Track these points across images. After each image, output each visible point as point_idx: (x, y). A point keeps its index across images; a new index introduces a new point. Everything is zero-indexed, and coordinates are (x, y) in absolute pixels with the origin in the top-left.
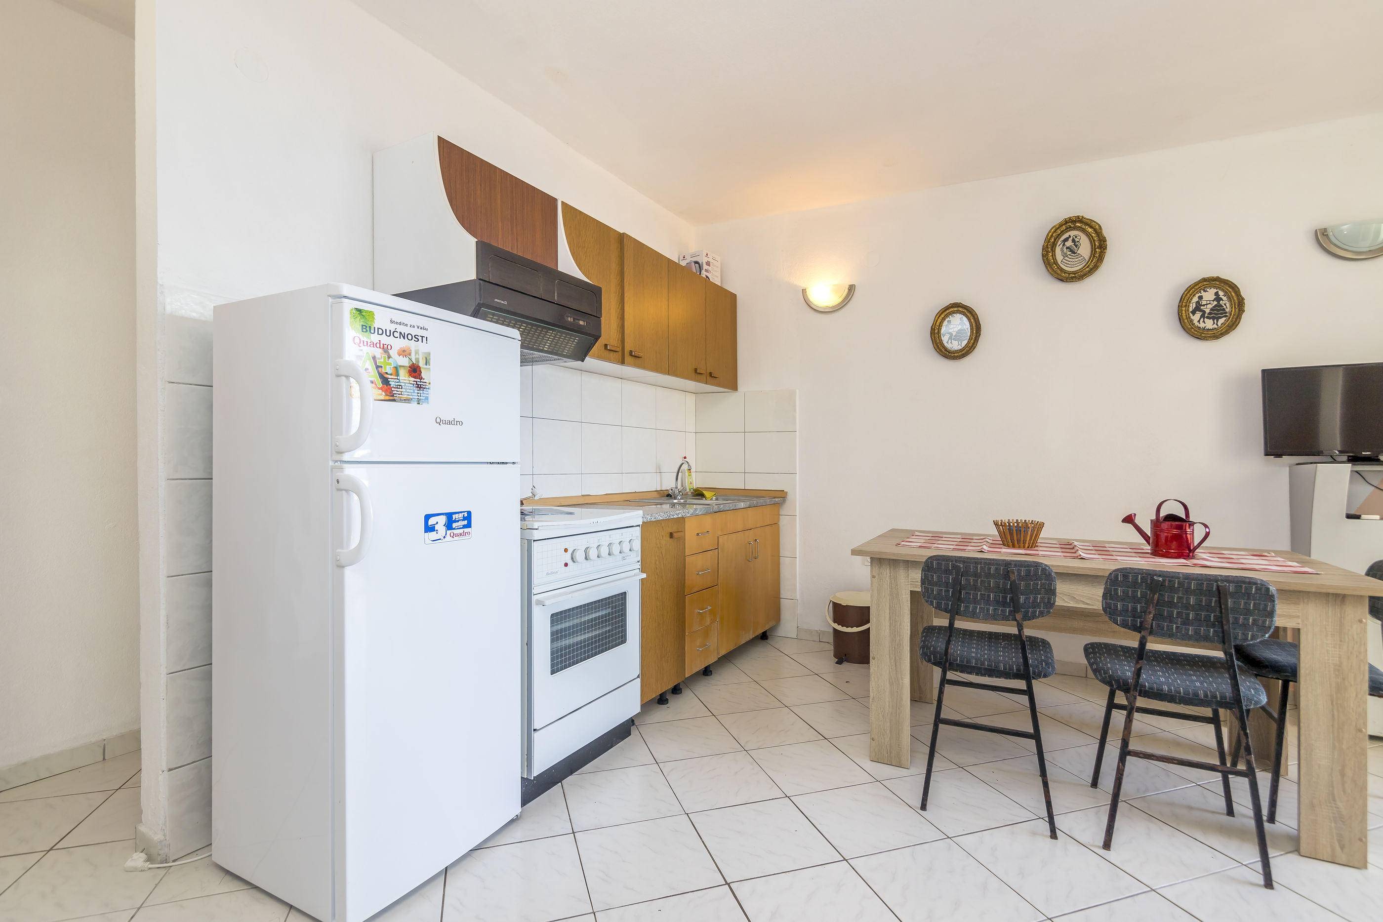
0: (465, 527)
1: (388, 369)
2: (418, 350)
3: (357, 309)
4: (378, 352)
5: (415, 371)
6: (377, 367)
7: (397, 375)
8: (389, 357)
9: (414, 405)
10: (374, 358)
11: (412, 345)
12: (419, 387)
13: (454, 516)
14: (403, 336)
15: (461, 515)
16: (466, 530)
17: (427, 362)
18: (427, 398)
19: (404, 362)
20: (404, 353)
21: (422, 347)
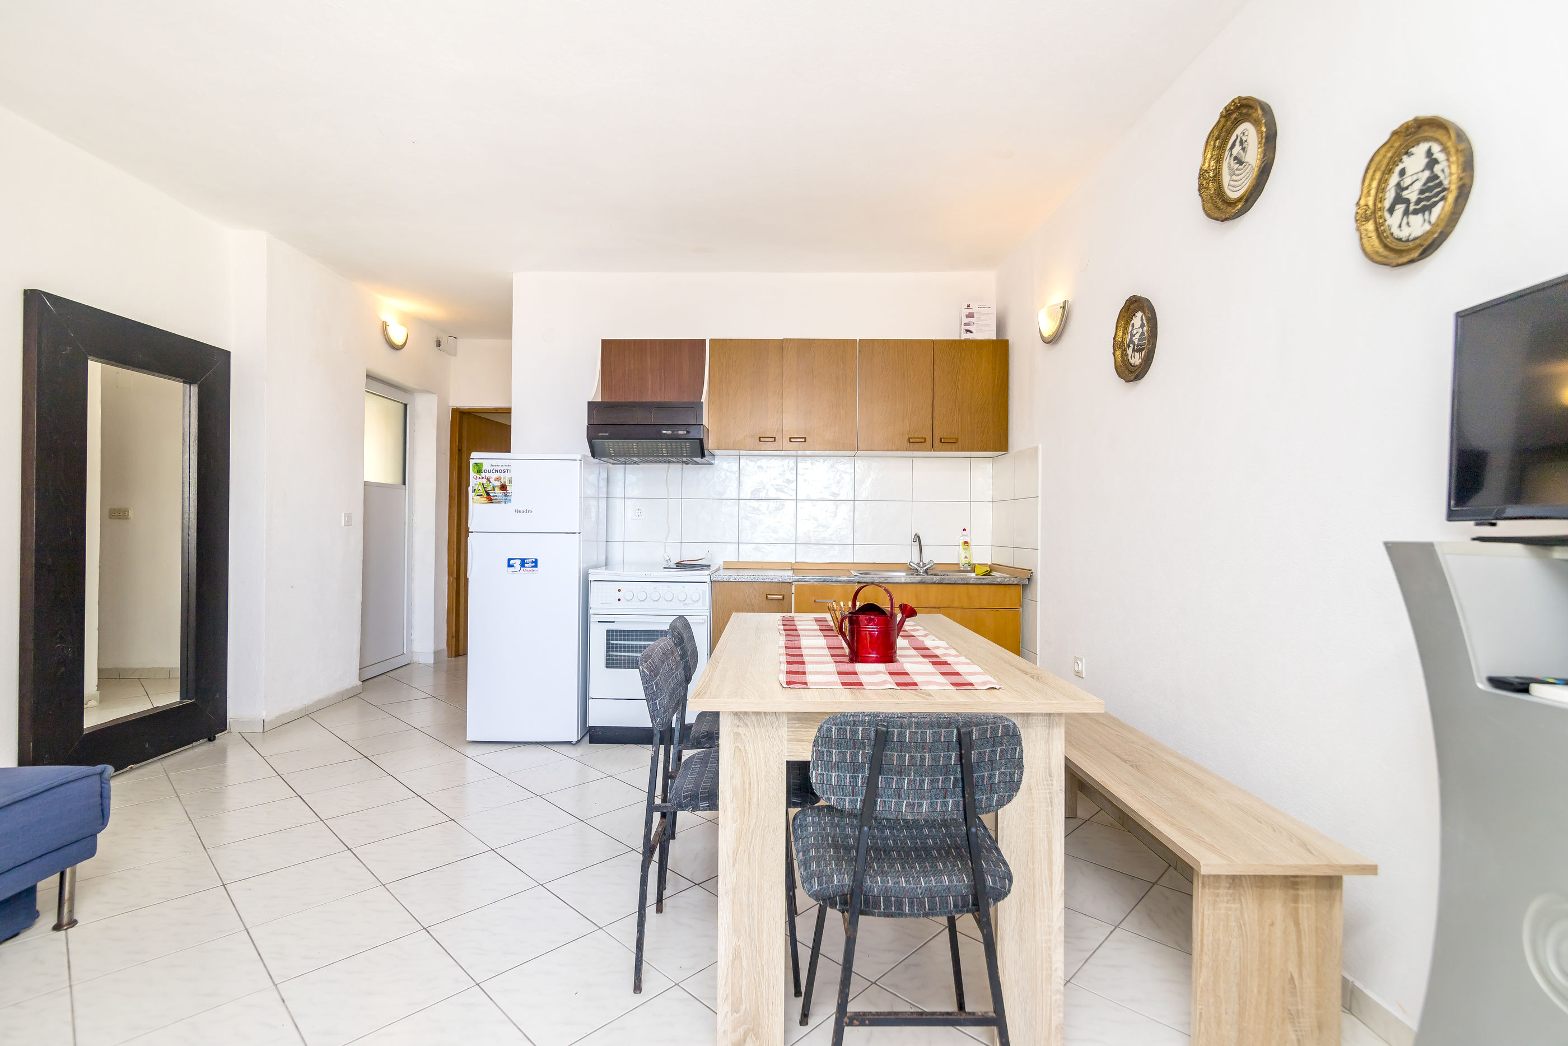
0: (532, 567)
1: (489, 488)
2: (505, 477)
3: (475, 463)
4: (484, 481)
5: (503, 487)
6: (484, 488)
7: (494, 490)
8: (490, 482)
9: (503, 504)
10: (483, 484)
11: (502, 475)
12: (506, 495)
13: (526, 561)
14: (497, 471)
15: (530, 560)
16: (534, 569)
17: (510, 482)
18: (510, 500)
19: (498, 484)
20: (497, 479)
21: (507, 475)
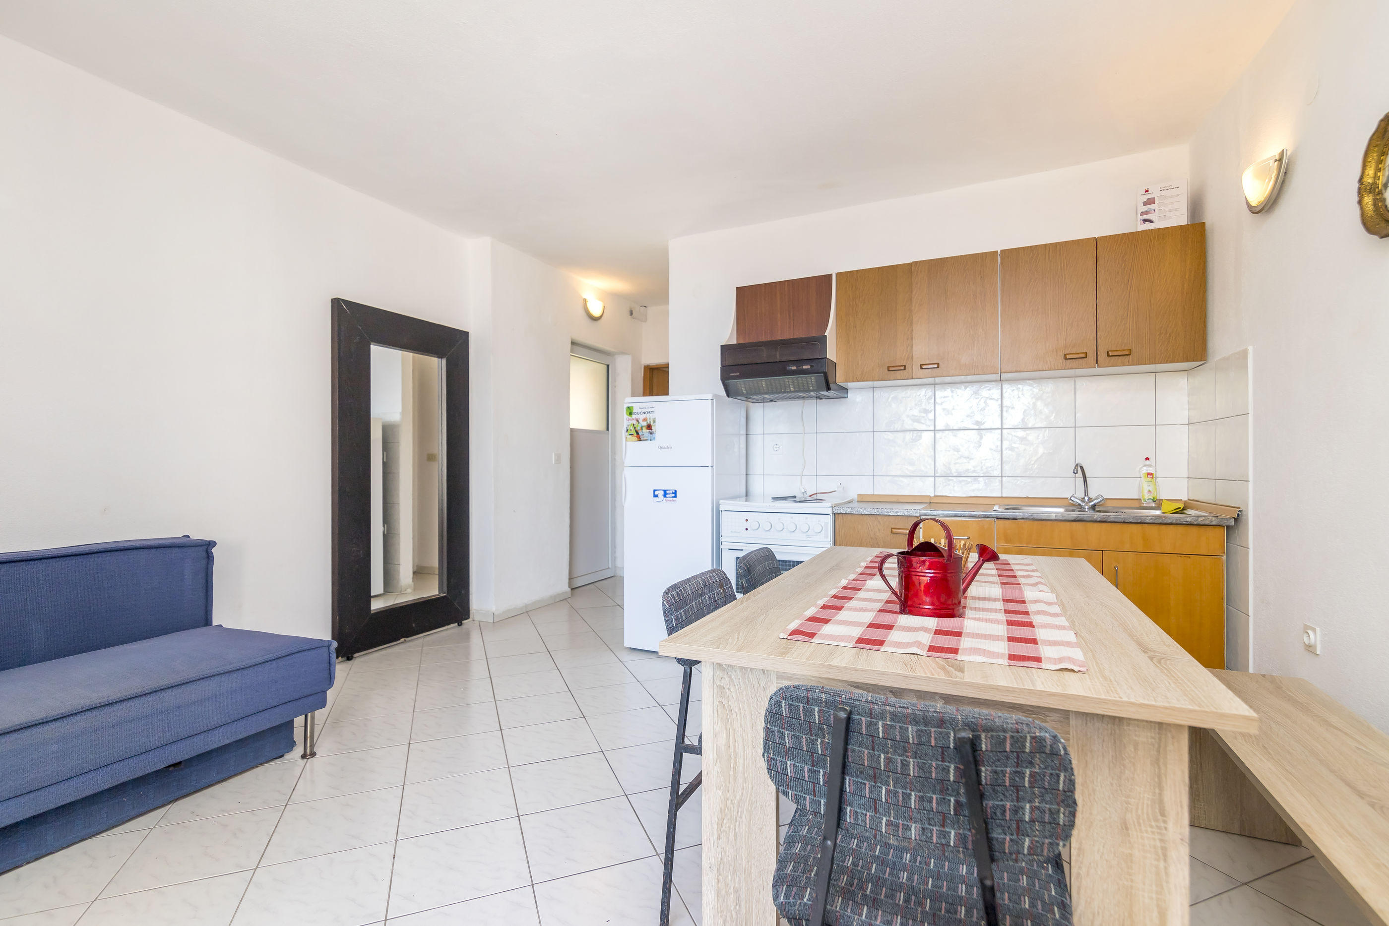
0: (673, 497)
1: (638, 428)
2: (650, 417)
3: (628, 407)
4: (635, 422)
5: (649, 427)
6: (635, 428)
7: (642, 430)
8: (639, 423)
9: (649, 442)
10: (634, 425)
11: (648, 416)
12: (651, 433)
13: (667, 492)
14: (644, 413)
15: (671, 492)
16: (673, 499)
17: (654, 422)
18: (654, 438)
19: (645, 424)
20: (645, 420)
21: (652, 416)
